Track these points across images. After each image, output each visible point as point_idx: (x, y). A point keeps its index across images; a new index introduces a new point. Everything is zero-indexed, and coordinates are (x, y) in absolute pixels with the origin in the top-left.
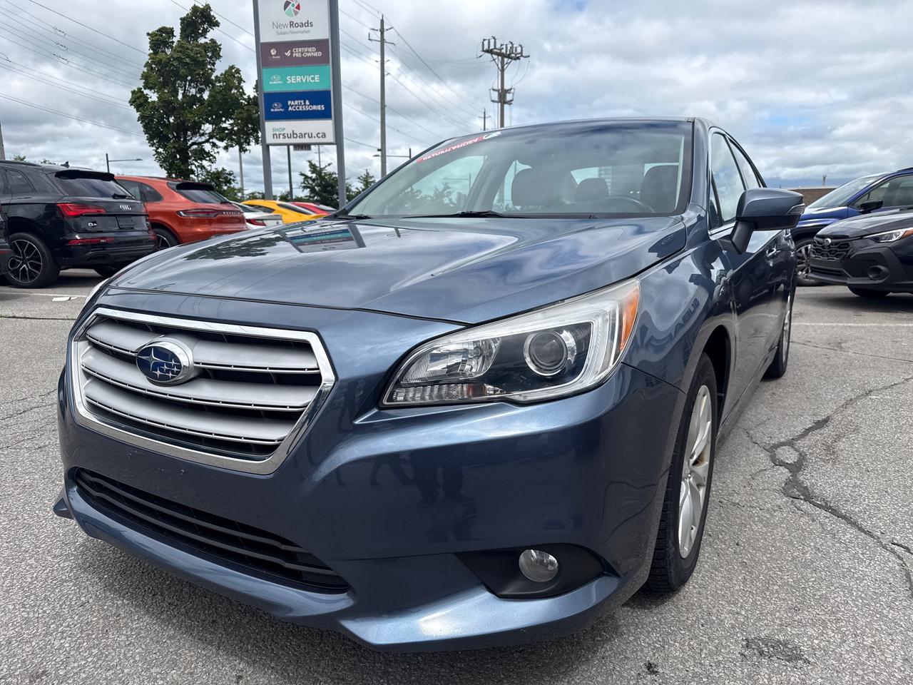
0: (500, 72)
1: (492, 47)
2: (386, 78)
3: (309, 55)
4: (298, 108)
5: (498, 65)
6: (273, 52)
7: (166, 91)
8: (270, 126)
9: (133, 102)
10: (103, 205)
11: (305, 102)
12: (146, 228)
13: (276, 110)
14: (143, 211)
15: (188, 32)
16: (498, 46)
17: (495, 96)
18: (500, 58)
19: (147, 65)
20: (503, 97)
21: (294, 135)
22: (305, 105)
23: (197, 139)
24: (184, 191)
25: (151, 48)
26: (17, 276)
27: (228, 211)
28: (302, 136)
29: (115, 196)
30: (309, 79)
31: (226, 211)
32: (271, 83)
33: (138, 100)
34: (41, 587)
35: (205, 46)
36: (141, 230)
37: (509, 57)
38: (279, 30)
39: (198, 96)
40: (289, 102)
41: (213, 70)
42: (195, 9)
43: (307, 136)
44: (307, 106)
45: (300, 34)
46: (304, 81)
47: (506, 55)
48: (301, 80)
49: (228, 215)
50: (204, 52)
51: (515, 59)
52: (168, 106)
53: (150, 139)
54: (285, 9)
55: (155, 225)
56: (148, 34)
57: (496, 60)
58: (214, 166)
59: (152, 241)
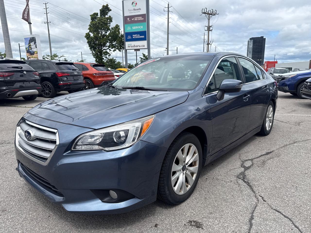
0: (208, 20)
1: (205, 11)
2: (169, 24)
3: (139, 19)
4: (136, 37)
5: (207, 18)
6: (128, 19)
7: (95, 33)
8: (127, 44)
9: (86, 37)
10: (69, 73)
11: (138, 35)
12: (83, 79)
13: (129, 38)
14: (82, 74)
15: (102, 14)
16: (207, 11)
17: (206, 28)
18: (208, 15)
19: (90, 25)
20: (209, 29)
21: (134, 46)
22: (138, 36)
23: (105, 48)
24: (95, 67)
25: (91, 20)
26: (45, 94)
27: (109, 73)
28: (137, 46)
29: (73, 70)
30: (139, 27)
31: (108, 73)
32: (127, 29)
33: (88, 36)
34: (14, 188)
35: (107, 18)
36: (81, 80)
37: (211, 14)
38: (130, 12)
39: (105, 34)
40: (133, 35)
41: (110, 26)
42: (103, 6)
43: (138, 46)
44: (139, 36)
45: (137, 13)
46: (138, 28)
47: (210, 14)
48: (137, 28)
49: (108, 74)
50: (107, 21)
51: (213, 15)
52: (96, 38)
53: (91, 49)
54: (132, 4)
55: (85, 78)
56: (90, 15)
57: (207, 16)
58: (110, 57)
59: (84, 83)
